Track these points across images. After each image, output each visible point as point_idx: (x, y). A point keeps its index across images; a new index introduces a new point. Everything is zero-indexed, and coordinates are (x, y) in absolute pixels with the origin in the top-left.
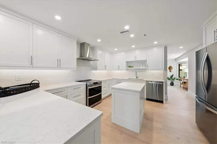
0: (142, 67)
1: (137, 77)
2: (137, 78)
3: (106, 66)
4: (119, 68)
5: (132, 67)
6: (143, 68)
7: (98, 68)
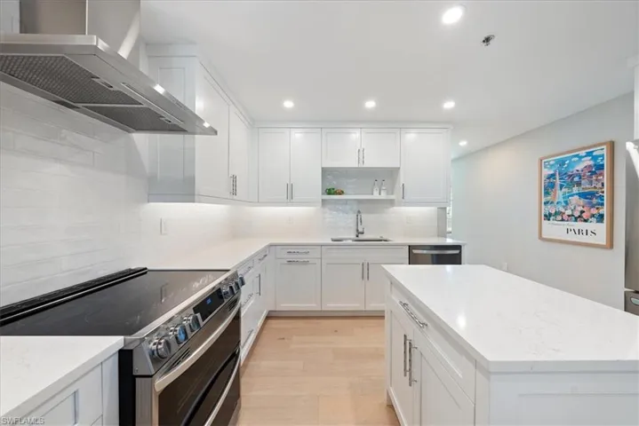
0: (376, 196)
1: (359, 233)
2: (361, 237)
3: (234, 178)
4: (290, 196)
5: (341, 193)
6: (380, 197)
7: (200, 186)
